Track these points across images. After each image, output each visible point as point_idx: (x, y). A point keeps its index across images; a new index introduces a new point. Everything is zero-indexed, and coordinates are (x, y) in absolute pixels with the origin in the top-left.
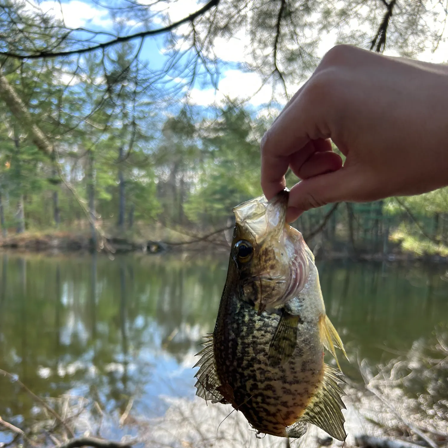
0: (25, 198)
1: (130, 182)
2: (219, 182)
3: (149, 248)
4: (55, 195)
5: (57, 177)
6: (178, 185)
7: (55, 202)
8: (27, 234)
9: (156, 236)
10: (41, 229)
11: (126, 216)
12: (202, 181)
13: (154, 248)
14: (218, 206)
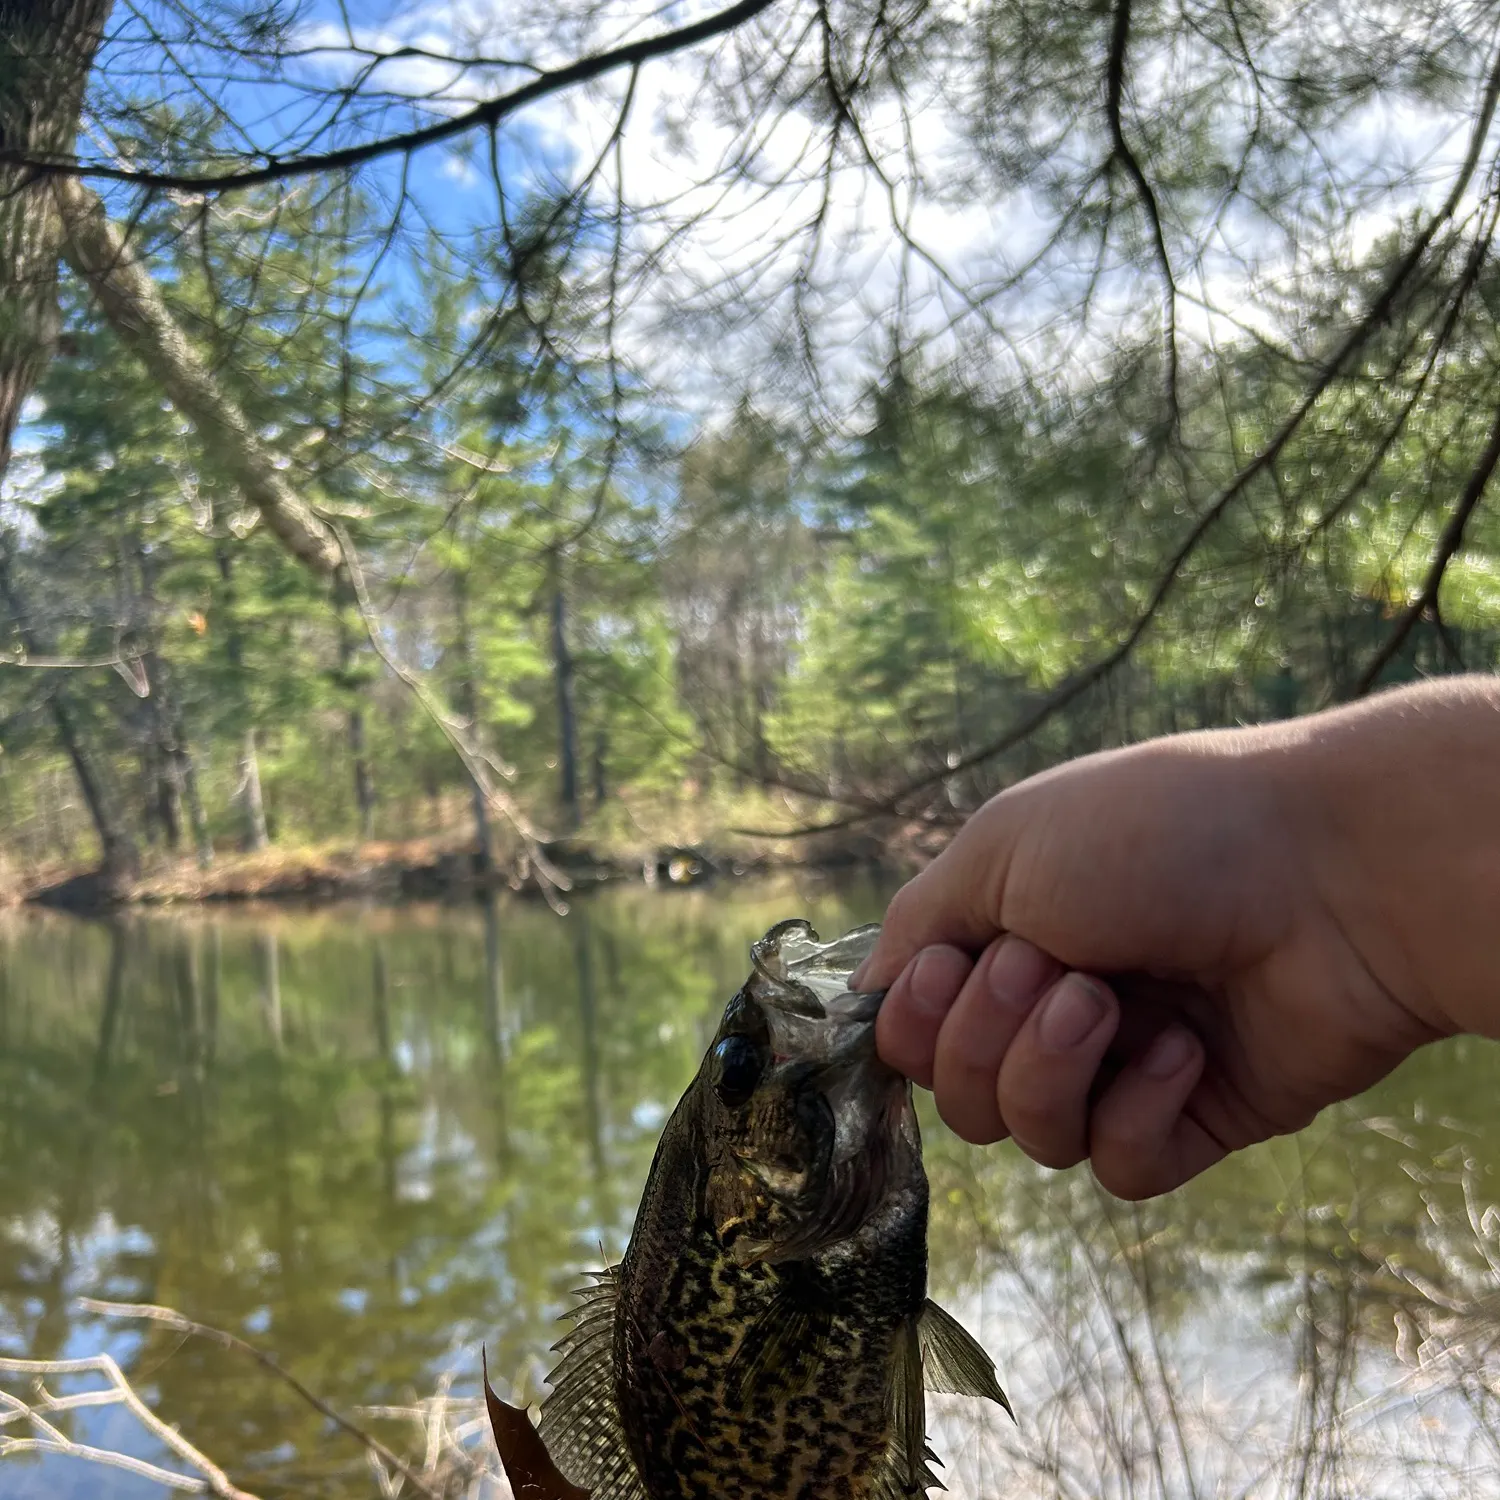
0: (260, 739)
1: (586, 659)
2: (877, 633)
3: (662, 870)
4: (355, 721)
5: (355, 665)
6: (745, 656)
7: (355, 745)
8: (273, 857)
9: (684, 831)
10: (318, 835)
11: (584, 773)
12: (822, 634)
13: (677, 872)
14: (880, 710)
